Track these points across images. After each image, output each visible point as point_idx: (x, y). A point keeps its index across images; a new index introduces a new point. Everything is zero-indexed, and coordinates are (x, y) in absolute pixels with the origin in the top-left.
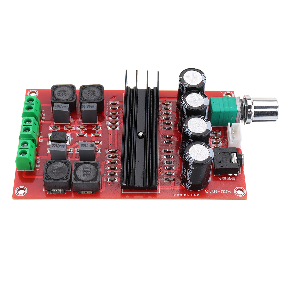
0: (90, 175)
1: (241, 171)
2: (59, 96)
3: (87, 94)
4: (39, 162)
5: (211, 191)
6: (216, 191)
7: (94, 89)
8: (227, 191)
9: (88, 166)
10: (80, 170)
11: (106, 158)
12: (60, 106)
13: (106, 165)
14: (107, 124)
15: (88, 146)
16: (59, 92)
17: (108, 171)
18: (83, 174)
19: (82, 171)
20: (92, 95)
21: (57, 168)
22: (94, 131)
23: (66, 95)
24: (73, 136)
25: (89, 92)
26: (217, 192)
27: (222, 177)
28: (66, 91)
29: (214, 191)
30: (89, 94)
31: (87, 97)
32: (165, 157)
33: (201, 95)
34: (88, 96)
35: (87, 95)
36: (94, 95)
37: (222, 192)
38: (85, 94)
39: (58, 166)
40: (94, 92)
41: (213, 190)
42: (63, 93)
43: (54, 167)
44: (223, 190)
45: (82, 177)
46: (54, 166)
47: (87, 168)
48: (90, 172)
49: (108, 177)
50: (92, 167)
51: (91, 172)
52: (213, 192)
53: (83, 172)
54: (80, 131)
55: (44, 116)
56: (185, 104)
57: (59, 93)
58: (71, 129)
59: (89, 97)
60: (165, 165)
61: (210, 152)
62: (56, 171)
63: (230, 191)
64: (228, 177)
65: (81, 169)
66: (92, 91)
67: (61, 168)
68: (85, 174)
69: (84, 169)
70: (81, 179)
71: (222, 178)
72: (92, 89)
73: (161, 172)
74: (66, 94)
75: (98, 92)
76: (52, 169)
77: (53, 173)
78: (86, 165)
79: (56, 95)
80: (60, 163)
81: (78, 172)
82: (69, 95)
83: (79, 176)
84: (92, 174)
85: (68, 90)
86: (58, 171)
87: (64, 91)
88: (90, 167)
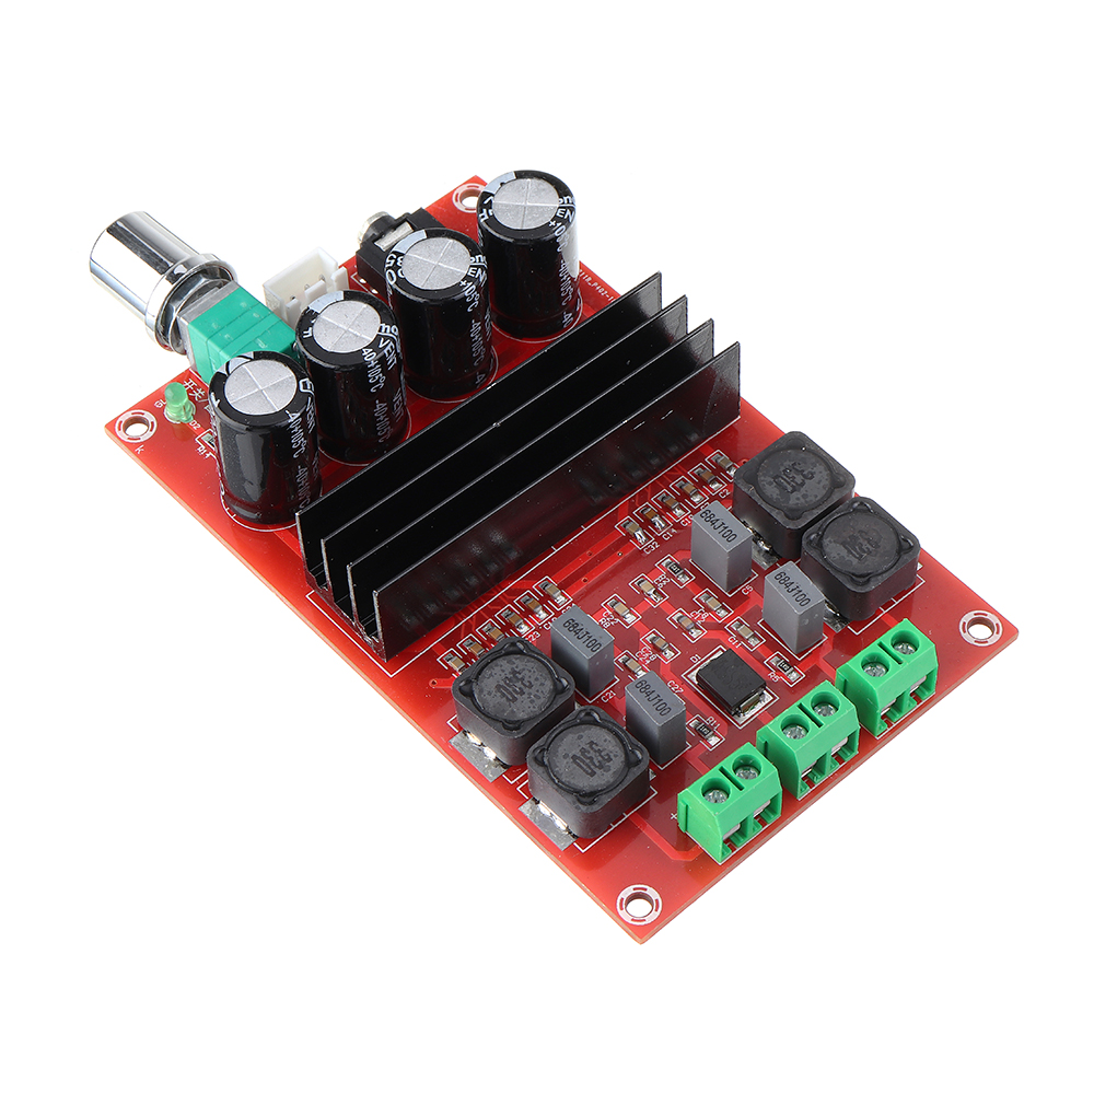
0: (794, 464)
2: (610, 760)
3: (529, 694)
7: (489, 695)
9: (772, 491)
10: (804, 496)
12: (656, 700)
16: (596, 770)
18: (806, 481)
19: (803, 489)
20: (522, 679)
21: (856, 550)
23: (592, 743)
24: (681, 665)
25: (515, 699)
28: (574, 757)
30: (526, 690)
31: (542, 684)
33: (312, 325)
34: (531, 686)
35: (533, 691)
36: (514, 672)
38: (532, 702)
39: (844, 552)
40: (502, 683)
42: (591, 758)
43: (860, 558)
45: (817, 477)
46: (855, 561)
47: (779, 485)
48: (785, 471)
50: (765, 480)
51: (782, 469)
53: (803, 484)
56: (386, 338)
57: (601, 767)
59: (537, 679)
62: (866, 546)
65: (798, 499)
66: (504, 695)
67: (844, 544)
68: (804, 476)
69: (792, 492)
70: (825, 473)
72: (493, 701)
74: (587, 747)
75: (491, 675)
76: (870, 558)
77: (877, 546)
78: (775, 496)
79: (613, 770)
80: (832, 555)
81: (816, 496)
82: (580, 737)
83: (822, 484)
84: (788, 463)
85: (566, 756)
86: (861, 541)
87: (578, 765)
88: (770, 484)
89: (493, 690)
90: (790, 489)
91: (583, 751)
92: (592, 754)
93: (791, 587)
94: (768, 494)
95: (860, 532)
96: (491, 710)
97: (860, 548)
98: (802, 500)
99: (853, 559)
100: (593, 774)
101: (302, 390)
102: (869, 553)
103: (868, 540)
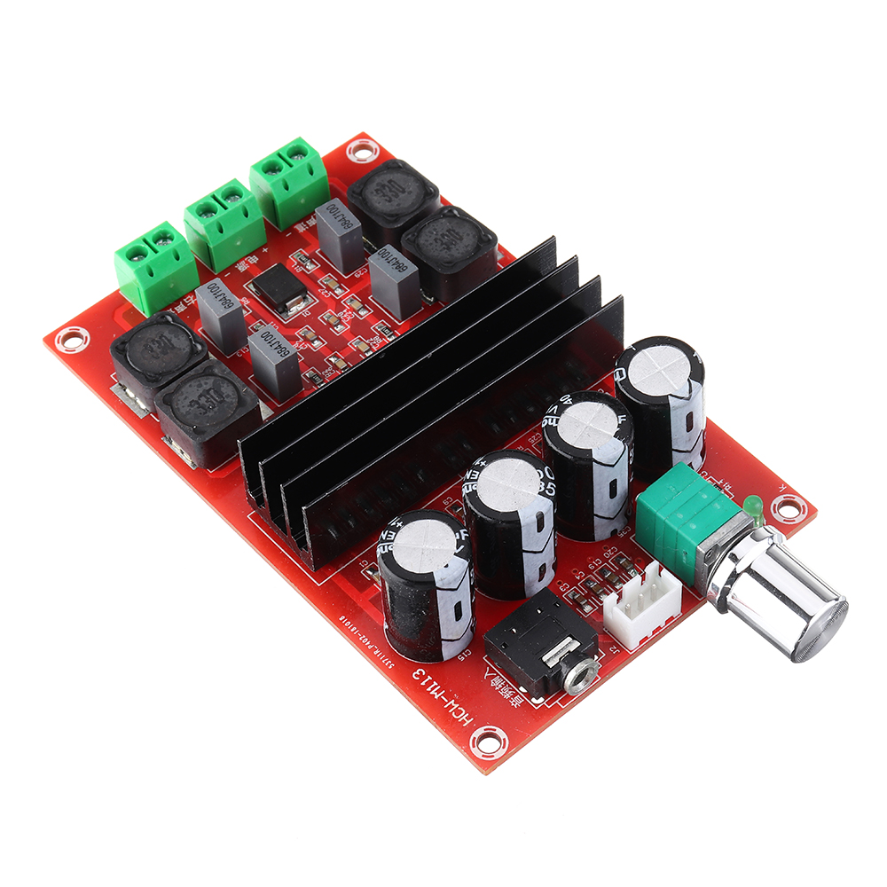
0: (205, 413)
1: (557, 701)
2: (377, 191)
3: (436, 235)
4: (180, 308)
5: (430, 683)
6: (438, 692)
7: (468, 235)
8: (463, 716)
9: (227, 390)
10: (200, 386)
12: (338, 214)
15: (276, 346)
16: (387, 184)
18: (196, 399)
19: (201, 391)
20: (442, 244)
21: (164, 342)
22: (369, 335)
23: (390, 201)
24: (316, 311)
25: (448, 231)
26: (436, 697)
27: (498, 674)
28: (403, 192)
29: (436, 687)
30: (439, 237)
31: (427, 241)
33: (619, 426)
34: (436, 240)
35: (434, 237)
36: (449, 249)
37: (451, 706)
38: (435, 230)
39: (174, 341)
40: (458, 241)
41: (435, 684)
42: (391, 191)
43: (162, 336)
44: (457, 705)
45: (187, 402)
46: (166, 334)
47: (220, 395)
48: (214, 407)
50: (232, 399)
51: (216, 409)
52: (429, 689)
53: (200, 396)
54: (345, 311)
56: (552, 414)
57: (384, 186)
58: (333, 291)
59: (431, 244)
61: (447, 566)
62: (155, 347)
63: (468, 722)
64: (510, 686)
65: (206, 383)
66: (458, 233)
67: (173, 347)
68: (198, 403)
69: (210, 389)
70: (179, 406)
71: (494, 677)
72: (465, 230)
74: (393, 198)
75: (467, 247)
76: (153, 336)
77: (146, 346)
78: (225, 385)
79: (375, 184)
80: (184, 338)
81: (190, 386)
82: (398, 205)
83: (184, 396)
84: (210, 414)
85: (410, 193)
86: (159, 350)
87: (401, 187)
88: (228, 396)
89: (465, 237)
90: (212, 392)
91: (397, 196)
92: (390, 194)
93: (222, 297)
95: (158, 358)
97: (160, 344)
99: (169, 336)
100: (390, 181)
101: (623, 369)
102: (153, 341)
103: (152, 351)
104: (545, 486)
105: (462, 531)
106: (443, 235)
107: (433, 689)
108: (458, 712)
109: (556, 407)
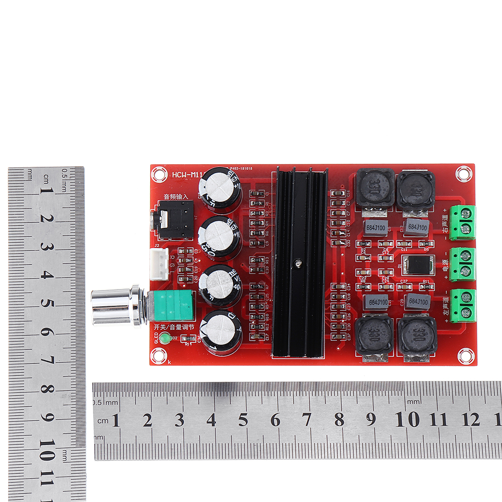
0: (370, 182)
1: (155, 210)
2: (424, 330)
3: (381, 333)
4: (444, 224)
6: (193, 175)
7: (371, 345)
8: (177, 175)
9: (374, 198)
10: (384, 190)
11: (348, 231)
12: (421, 302)
13: (348, 218)
14: (349, 295)
15: (375, 228)
16: (424, 337)
17: (345, 208)
18: (379, 184)
19: (381, 188)
20: (374, 331)
21: (417, 194)
22: (368, 280)
23: (414, 330)
24: (398, 272)
25: (379, 339)
26: (192, 173)
27: (182, 199)
28: (414, 339)
30: (379, 333)
31: (381, 327)
32: (263, 232)
33: (209, 294)
34: (379, 330)
35: (381, 331)
36: (370, 331)
37: (184, 174)
38: (384, 335)
39: (415, 198)
40: (370, 338)
41: (197, 177)
42: (419, 335)
43: (421, 195)
44: (183, 176)
45: (380, 179)
46: (421, 197)
47: (374, 194)
48: (370, 187)
49: (345, 198)
50: (368, 196)
51: (368, 187)
52: (197, 173)
53: (379, 186)
54: (388, 281)
55: (445, 309)
56: (235, 276)
57: (425, 335)
58: (402, 285)
59: (378, 327)
60: (264, 218)
61: (205, 187)
62: (418, 189)
63: (173, 175)
64: (175, 200)
65: (384, 193)
66: (375, 341)
67: (412, 195)
68: (377, 183)
69: (380, 192)
70: (381, 176)
72: (374, 345)
73: (270, 207)
74: (414, 333)
75: (365, 338)
76: (424, 192)
77: (422, 186)
78: (377, 199)
79: (428, 332)
80: (413, 202)
81: (388, 187)
82: (409, 332)
83: (385, 181)
84: (368, 183)
85: (412, 342)
86: (415, 189)
87: (418, 340)
88: (371, 196)
89: (370, 342)
90: (378, 192)
91: (414, 335)
92: (418, 334)
93: (417, 227)
94: (374, 200)
95: (412, 186)
96: (376, 349)
97: (418, 191)
98: (385, 192)
99: (419, 197)
100: (425, 339)
101: (233, 318)
102: (422, 190)
103: (417, 186)
104: (207, 247)
105: (214, 204)
106: (379, 335)
107: (196, 174)
108: (180, 175)
109: (237, 281)
